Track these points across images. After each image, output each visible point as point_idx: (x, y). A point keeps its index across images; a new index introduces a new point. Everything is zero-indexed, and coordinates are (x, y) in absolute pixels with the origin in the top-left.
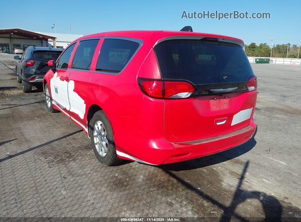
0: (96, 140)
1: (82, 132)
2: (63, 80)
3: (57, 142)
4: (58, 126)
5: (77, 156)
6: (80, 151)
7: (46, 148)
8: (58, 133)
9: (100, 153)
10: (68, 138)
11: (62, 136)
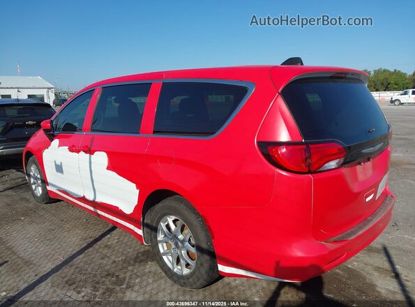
0: (162, 248)
1: (115, 232)
2: (78, 152)
3: (81, 256)
4: (67, 226)
5: (131, 277)
6: (130, 268)
7: (67, 271)
8: (74, 239)
9: (177, 269)
10: (96, 246)
11: (85, 245)
